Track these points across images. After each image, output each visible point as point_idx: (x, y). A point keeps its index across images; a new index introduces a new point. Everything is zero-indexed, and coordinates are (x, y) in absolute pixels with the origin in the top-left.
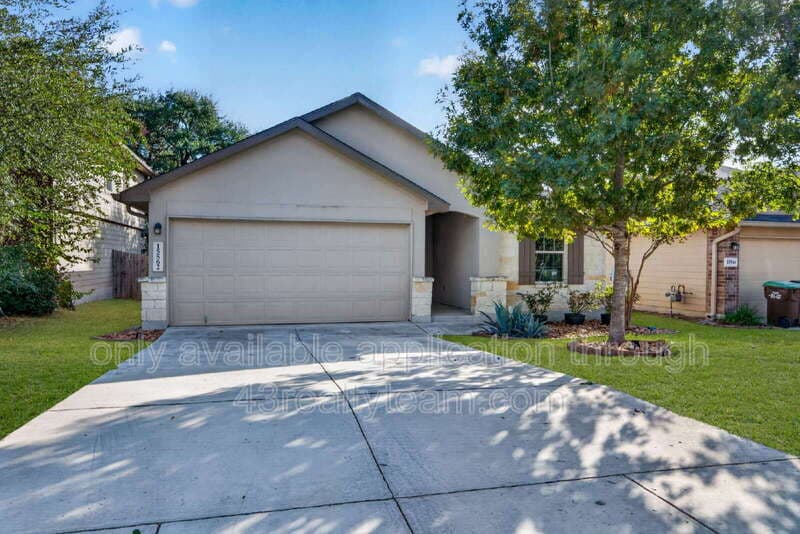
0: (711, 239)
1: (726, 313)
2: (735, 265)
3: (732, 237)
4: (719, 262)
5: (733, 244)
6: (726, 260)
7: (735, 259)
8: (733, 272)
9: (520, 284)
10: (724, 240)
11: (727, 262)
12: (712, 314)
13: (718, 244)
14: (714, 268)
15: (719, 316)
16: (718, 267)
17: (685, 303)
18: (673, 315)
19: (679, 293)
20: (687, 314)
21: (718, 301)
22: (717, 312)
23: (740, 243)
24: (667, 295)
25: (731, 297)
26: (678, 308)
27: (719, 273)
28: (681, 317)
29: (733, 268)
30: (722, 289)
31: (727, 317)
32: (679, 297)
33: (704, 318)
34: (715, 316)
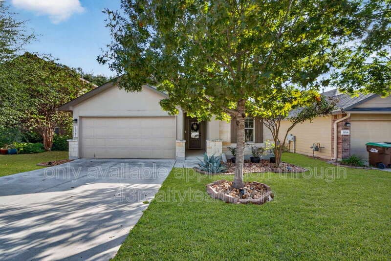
0: (334, 121)
1: (342, 158)
2: (349, 134)
3: (346, 120)
4: (338, 132)
5: (347, 123)
6: (342, 131)
7: (349, 131)
8: (347, 137)
9: (231, 143)
10: (341, 121)
11: (343, 132)
12: (334, 158)
13: (337, 123)
14: (335, 136)
15: (339, 159)
16: (337, 135)
17: (321, 152)
18: (315, 157)
19: (317, 147)
20: (322, 157)
21: (338, 152)
22: (337, 157)
23: (351, 123)
24: (312, 148)
25: (345, 150)
26: (316, 154)
27: (338, 138)
28: (318, 158)
29: (347, 135)
30: (340, 146)
31: (343, 161)
32: (317, 149)
33: (330, 160)
34: (337, 160)
